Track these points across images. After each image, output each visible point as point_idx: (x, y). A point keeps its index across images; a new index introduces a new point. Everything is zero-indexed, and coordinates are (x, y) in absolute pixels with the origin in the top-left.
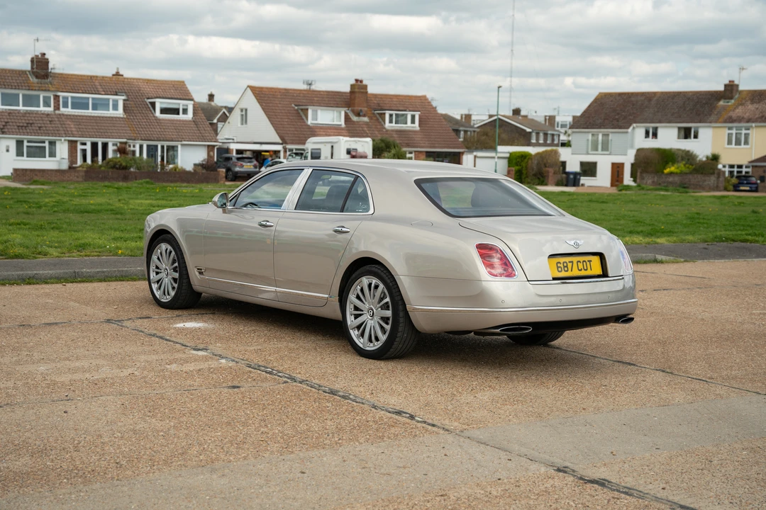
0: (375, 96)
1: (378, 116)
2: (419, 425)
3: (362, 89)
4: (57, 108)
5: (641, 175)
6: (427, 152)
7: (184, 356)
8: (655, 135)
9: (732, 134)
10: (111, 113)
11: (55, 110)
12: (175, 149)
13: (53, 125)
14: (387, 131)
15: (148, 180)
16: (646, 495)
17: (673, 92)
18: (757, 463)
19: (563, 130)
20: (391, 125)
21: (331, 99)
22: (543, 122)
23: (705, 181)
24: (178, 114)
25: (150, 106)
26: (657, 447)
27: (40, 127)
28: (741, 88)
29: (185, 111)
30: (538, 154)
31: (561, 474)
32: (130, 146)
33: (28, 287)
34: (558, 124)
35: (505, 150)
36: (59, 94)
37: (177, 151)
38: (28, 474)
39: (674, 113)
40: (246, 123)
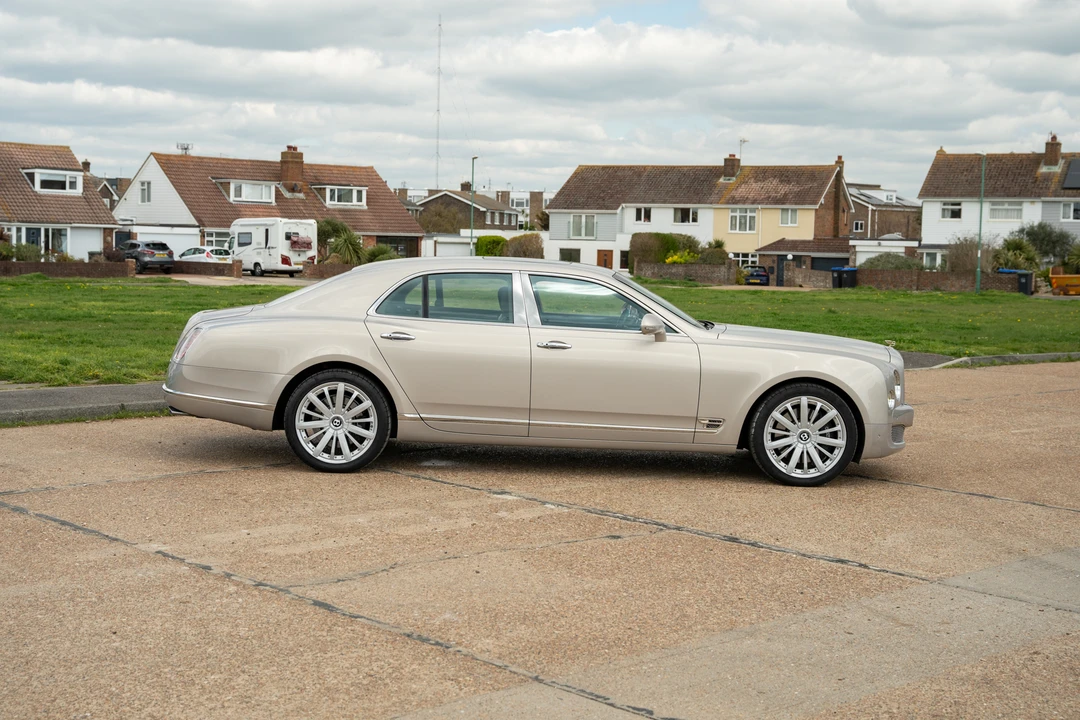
0: (312, 166)
1: (316, 191)
3: (296, 158)
5: (638, 266)
6: (378, 237)
8: (648, 217)
9: (736, 217)
12: (63, 232)
14: (328, 210)
15: (38, 273)
17: (666, 167)
20: (333, 203)
21: (258, 171)
22: (496, 199)
23: (714, 272)
24: (64, 188)
25: (26, 178)
28: (742, 164)
29: (73, 185)
30: (514, 239)
32: (4, 229)
34: (513, 201)
35: (468, 234)
37: (66, 235)
39: (668, 192)
40: (149, 200)
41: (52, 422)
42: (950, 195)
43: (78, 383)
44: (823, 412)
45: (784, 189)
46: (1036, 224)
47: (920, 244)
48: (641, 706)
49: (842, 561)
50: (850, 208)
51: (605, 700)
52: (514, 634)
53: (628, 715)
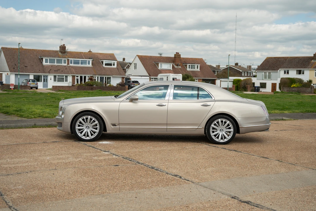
0: (184, 58)
1: (184, 66)
2: (183, 180)
3: (179, 56)
4: (68, 64)
5: (283, 88)
6: (203, 79)
7: (100, 154)
8: (288, 73)
10: (87, 65)
11: (67, 65)
13: (67, 70)
14: (188, 71)
15: (100, 90)
16: (264, 207)
17: (295, 57)
18: (308, 195)
19: (254, 71)
20: (189, 69)
21: (167, 60)
22: (247, 68)
23: (306, 90)
24: (111, 66)
25: (101, 63)
26: (271, 189)
27: (62, 71)
29: (114, 65)
30: (244, 80)
31: (233, 199)
32: (94, 77)
33: (49, 128)
34: (252, 68)
35: (232, 78)
36: (69, 59)
37: (111, 79)
38: (36, 196)
39: (295, 65)
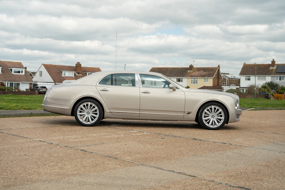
0: (83, 67)
1: (84, 74)
3: (80, 65)
9: (192, 80)
12: (19, 84)
15: (12, 94)
17: (174, 68)
21: (69, 69)
24: (20, 73)
25: (10, 70)
28: (194, 67)
29: (22, 72)
32: (4, 83)
37: (20, 85)
39: (175, 74)
40: (42, 76)
41: (13, 117)
42: (247, 74)
43: (20, 109)
44: (218, 110)
45: (205, 73)
46: (270, 82)
47: (240, 87)
48: (171, 170)
49: (225, 143)
50: (222, 78)
51: (161, 169)
52: (136, 156)
53: (167, 172)
